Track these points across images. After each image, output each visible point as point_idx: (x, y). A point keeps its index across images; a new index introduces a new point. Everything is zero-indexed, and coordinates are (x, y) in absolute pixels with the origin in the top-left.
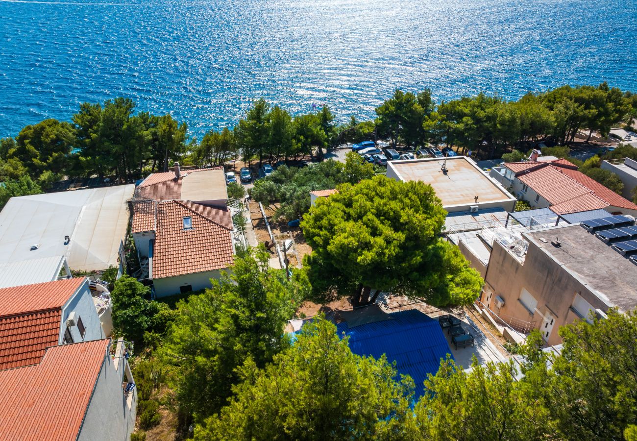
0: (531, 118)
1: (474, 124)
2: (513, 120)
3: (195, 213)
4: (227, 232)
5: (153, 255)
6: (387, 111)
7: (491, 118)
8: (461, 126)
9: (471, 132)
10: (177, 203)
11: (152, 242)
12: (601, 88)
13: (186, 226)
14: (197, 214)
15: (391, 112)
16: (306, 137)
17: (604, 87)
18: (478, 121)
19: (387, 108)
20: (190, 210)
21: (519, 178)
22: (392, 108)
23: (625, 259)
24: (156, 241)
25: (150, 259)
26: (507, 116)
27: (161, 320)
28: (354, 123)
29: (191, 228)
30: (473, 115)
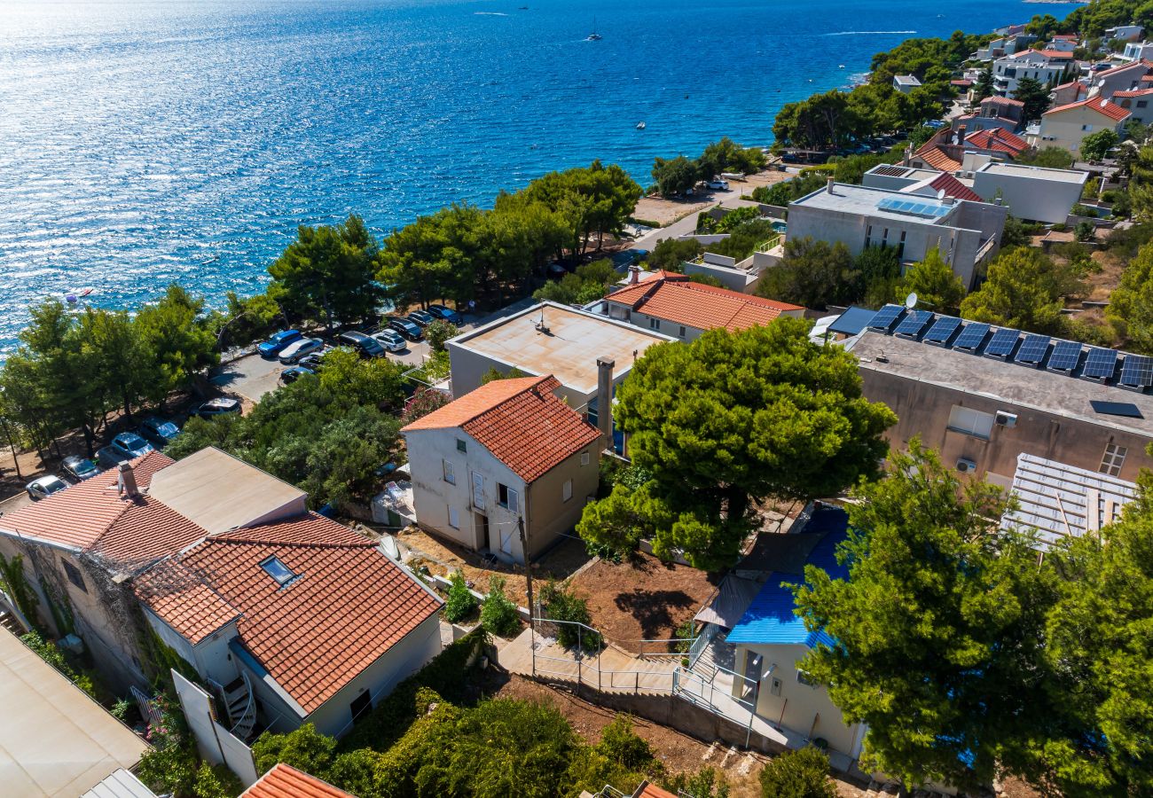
0: (542, 229)
1: (464, 256)
2: (519, 238)
3: (275, 545)
4: (370, 552)
5: (266, 669)
6: (299, 269)
7: (486, 240)
8: (443, 265)
9: (465, 270)
10: (219, 541)
11: (238, 644)
12: (595, 169)
13: (281, 579)
14: (283, 545)
15: (306, 269)
16: (186, 352)
17: (597, 167)
18: (469, 249)
19: (295, 264)
20: (260, 544)
21: (640, 311)
22: (305, 261)
23: (948, 351)
24: (246, 637)
25: (268, 679)
26: (510, 232)
27: (396, 780)
28: (237, 307)
29: (295, 576)
30: (458, 242)
